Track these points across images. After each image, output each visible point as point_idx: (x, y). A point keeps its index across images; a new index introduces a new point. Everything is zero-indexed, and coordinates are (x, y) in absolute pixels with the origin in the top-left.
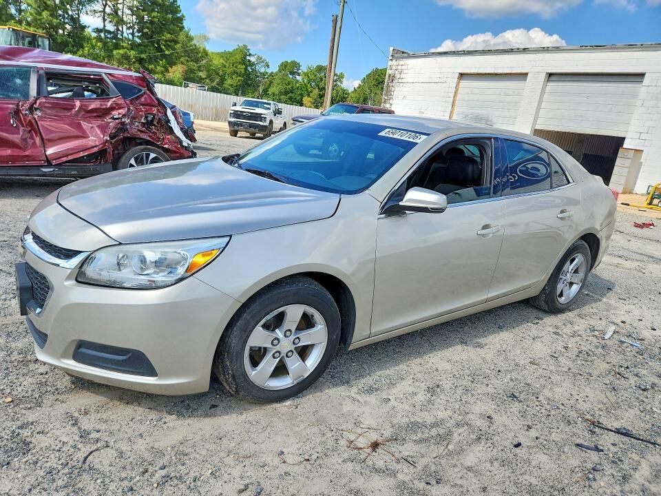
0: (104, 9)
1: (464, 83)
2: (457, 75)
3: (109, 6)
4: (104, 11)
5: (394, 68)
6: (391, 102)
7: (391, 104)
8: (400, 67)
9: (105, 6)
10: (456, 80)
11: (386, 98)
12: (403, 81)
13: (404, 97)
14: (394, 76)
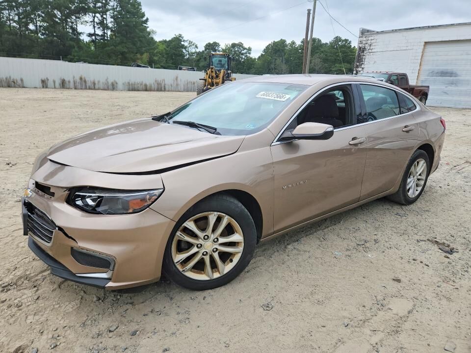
0: (94, 20)
1: (430, 49)
2: (423, 44)
3: (97, 17)
4: (94, 21)
5: (364, 42)
6: (363, 66)
7: (363, 68)
8: (369, 42)
9: (94, 17)
10: (423, 47)
11: (358, 64)
12: (373, 51)
13: (375, 62)
14: (365, 48)
